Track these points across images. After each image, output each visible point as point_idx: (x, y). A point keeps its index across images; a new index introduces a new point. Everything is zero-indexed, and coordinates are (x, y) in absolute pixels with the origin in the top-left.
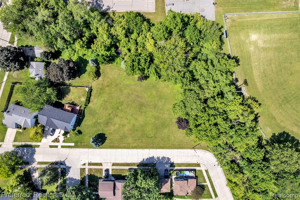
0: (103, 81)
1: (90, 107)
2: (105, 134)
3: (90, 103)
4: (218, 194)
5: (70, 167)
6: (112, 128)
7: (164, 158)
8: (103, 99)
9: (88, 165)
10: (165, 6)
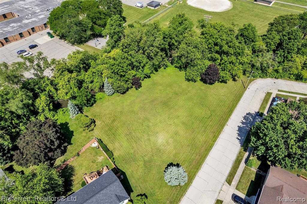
0: (104, 122)
3: (114, 153)
6: (170, 148)
8: (123, 136)
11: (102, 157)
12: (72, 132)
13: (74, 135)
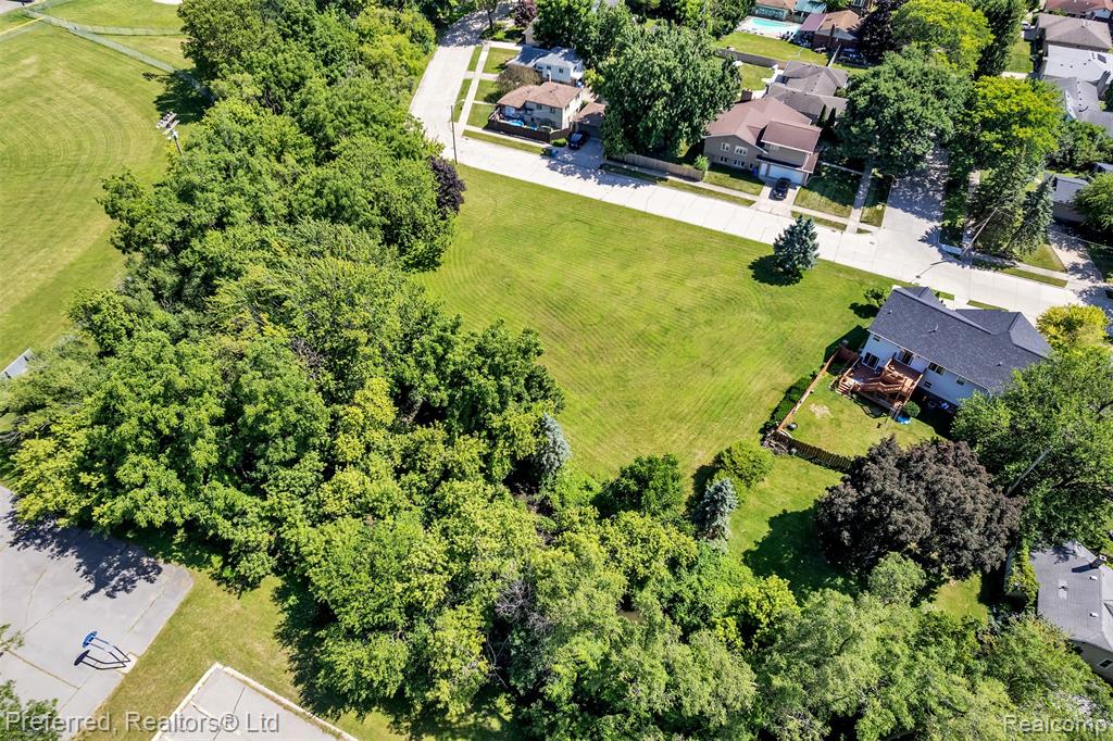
0: (691, 443)
1: (792, 372)
2: (753, 276)
3: (788, 387)
4: (461, 83)
5: (922, 240)
6: (717, 284)
7: (567, 173)
8: (722, 380)
9: (846, 226)
10: (134, 670)
11: (813, 407)
12: (772, 522)
13: (785, 511)
